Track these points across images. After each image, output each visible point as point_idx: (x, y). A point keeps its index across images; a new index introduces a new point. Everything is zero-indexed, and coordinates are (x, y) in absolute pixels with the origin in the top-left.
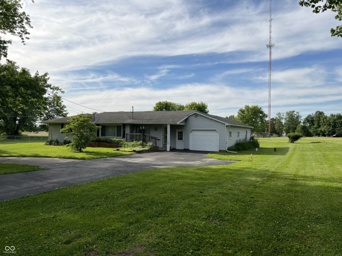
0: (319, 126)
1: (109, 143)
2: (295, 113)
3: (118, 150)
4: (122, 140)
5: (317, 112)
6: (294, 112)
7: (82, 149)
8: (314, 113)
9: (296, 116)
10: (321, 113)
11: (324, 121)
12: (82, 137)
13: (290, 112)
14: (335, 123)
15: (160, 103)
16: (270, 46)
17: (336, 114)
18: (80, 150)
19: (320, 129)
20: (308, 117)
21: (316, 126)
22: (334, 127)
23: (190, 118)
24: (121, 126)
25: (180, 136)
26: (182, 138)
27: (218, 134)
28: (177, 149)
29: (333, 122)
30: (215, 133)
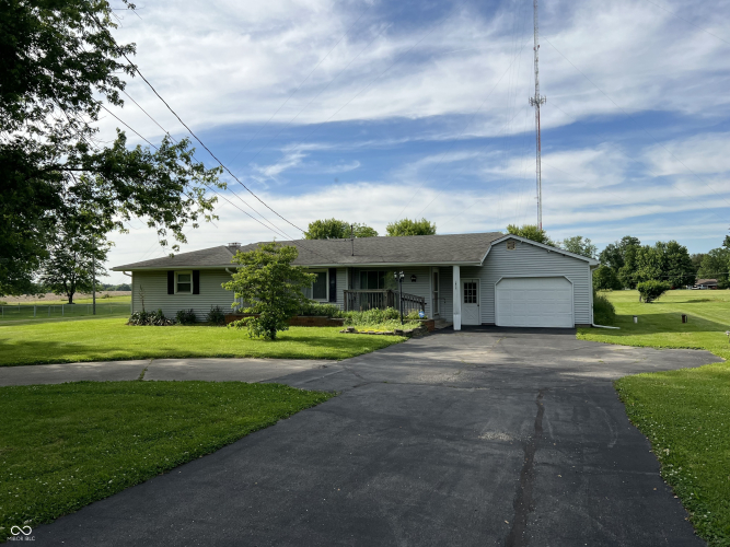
0: (634, 268)
2: (583, 241)
3: (352, 331)
5: (624, 239)
6: (579, 238)
7: (278, 332)
8: (620, 241)
9: (584, 248)
10: (633, 241)
11: (644, 258)
13: (573, 239)
14: (667, 260)
15: (319, 224)
16: (536, 103)
17: (667, 242)
19: (636, 274)
20: (608, 249)
21: (627, 267)
22: (665, 267)
23: (496, 249)
24: (325, 274)
25: (470, 295)
26: (475, 298)
27: (569, 287)
28: (464, 323)
29: (662, 258)
30: (561, 285)
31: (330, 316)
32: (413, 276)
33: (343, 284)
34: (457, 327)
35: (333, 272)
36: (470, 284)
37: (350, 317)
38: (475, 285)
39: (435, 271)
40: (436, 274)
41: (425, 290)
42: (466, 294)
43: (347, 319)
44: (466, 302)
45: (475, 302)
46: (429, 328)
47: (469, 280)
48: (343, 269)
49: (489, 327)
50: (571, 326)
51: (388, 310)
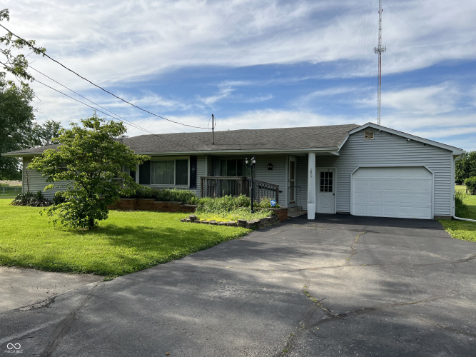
1: (162, 200)
3: (193, 220)
4: (193, 192)
7: (96, 220)
12: (94, 184)
14: (469, 164)
16: (379, 51)
18: (91, 223)
23: (354, 138)
24: (187, 161)
25: (326, 183)
26: (331, 187)
27: (430, 177)
28: (319, 212)
29: (465, 163)
30: (421, 175)
31: (184, 201)
32: (270, 165)
33: (202, 170)
34: (311, 216)
35: (194, 159)
36: (327, 173)
37: (202, 204)
38: (331, 174)
39: (292, 159)
40: (293, 163)
41: (281, 179)
42: (322, 183)
43: (200, 205)
44: (322, 190)
45: (331, 191)
46: (280, 218)
47: (325, 170)
48: (203, 156)
49: (344, 218)
50: (429, 217)
51: (241, 198)
